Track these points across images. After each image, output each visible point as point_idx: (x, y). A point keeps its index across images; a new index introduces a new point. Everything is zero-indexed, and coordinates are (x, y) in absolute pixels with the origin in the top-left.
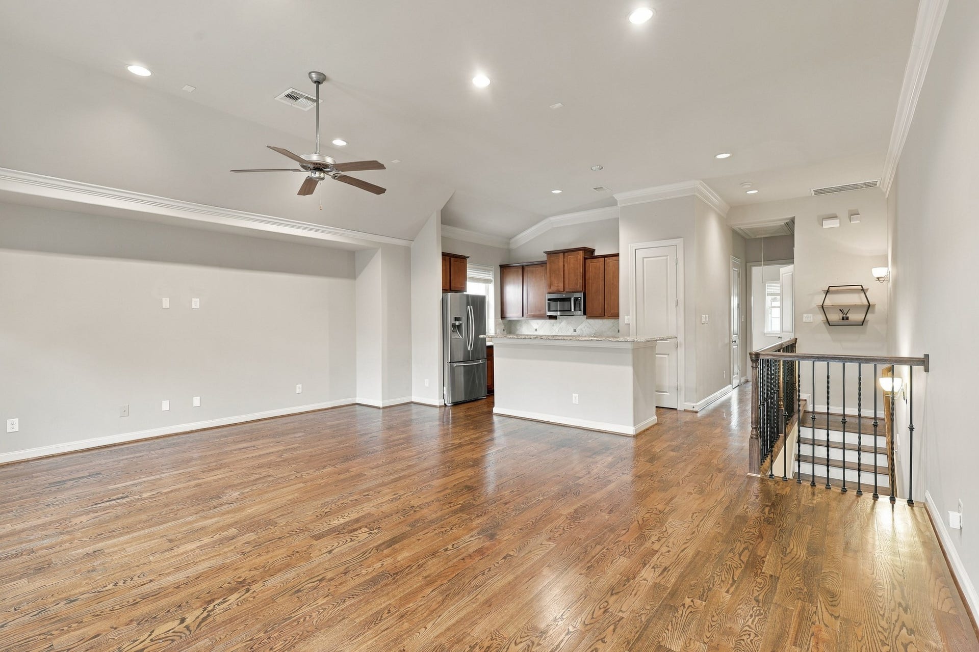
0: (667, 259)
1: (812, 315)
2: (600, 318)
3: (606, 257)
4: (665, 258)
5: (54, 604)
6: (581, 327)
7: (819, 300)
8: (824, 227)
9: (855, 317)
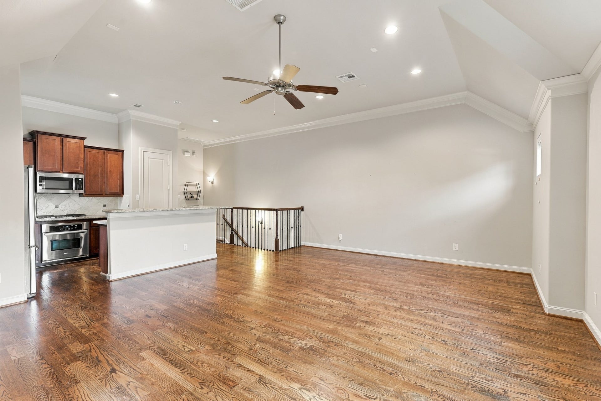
0: (163, 161)
1: (180, 196)
2: (100, 196)
3: (105, 150)
4: (162, 160)
5: (450, 345)
6: (64, 203)
7: (183, 188)
8: (185, 155)
9: (195, 196)
